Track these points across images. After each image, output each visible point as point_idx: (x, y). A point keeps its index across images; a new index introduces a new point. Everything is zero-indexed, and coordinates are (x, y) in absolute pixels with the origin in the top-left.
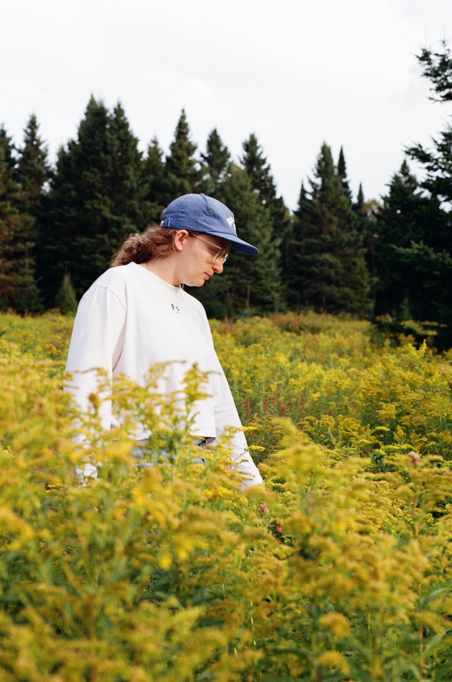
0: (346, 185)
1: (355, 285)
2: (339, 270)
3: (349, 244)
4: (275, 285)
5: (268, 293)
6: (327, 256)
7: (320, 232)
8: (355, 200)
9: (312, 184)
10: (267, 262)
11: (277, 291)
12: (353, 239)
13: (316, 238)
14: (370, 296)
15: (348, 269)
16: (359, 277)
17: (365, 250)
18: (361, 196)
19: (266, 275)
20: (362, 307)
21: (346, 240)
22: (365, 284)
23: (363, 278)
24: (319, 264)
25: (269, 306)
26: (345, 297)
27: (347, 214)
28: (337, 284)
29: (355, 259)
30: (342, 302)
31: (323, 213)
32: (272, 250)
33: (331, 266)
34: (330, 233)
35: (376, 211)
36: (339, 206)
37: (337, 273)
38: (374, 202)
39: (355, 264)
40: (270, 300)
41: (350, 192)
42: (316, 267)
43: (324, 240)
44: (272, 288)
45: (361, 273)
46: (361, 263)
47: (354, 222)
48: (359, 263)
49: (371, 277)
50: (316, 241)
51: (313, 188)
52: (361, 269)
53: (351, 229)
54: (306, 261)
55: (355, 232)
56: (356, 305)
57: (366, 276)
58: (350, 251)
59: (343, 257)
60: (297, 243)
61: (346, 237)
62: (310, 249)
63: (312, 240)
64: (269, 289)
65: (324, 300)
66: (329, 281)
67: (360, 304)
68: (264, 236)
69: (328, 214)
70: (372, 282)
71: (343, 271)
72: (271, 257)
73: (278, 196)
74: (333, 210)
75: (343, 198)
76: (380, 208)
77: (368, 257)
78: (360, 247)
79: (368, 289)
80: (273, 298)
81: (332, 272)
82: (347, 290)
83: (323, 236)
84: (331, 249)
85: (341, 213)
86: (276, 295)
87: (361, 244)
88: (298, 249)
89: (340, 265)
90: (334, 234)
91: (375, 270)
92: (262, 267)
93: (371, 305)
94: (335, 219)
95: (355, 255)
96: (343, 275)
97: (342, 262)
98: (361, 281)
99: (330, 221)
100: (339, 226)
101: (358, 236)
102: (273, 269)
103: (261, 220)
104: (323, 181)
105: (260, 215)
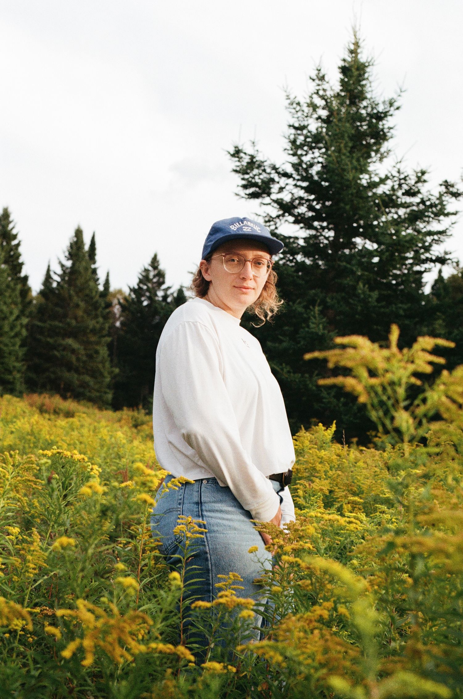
0: (94, 271)
1: (95, 374)
2: (80, 356)
3: (94, 331)
4: (17, 365)
5: (10, 372)
6: (70, 341)
7: (65, 316)
8: (101, 288)
9: (62, 266)
10: (12, 340)
11: (19, 371)
12: (98, 326)
13: (60, 321)
14: (109, 387)
15: (90, 357)
16: (100, 366)
17: (109, 339)
18: (107, 284)
19: (10, 354)
20: (100, 398)
21: (91, 327)
22: (106, 374)
23: (104, 367)
24: (61, 348)
25: (9, 386)
26: (84, 385)
27: (95, 300)
28: (77, 371)
29: (98, 348)
30: (81, 390)
31: (70, 297)
32: (18, 329)
33: (73, 351)
34: (76, 318)
35: (122, 301)
36: (87, 292)
37: (78, 359)
38: (120, 292)
39: (97, 352)
40: (11, 380)
41: (98, 279)
42: (58, 351)
43: (69, 324)
44: (14, 367)
45: (103, 362)
46: (104, 351)
47: (100, 309)
48: (101, 352)
49: (112, 367)
50: (61, 325)
51: (62, 270)
52: (103, 357)
53: (96, 317)
54: (48, 343)
55: (101, 320)
56: (95, 394)
57: (107, 365)
58: (93, 339)
59: (86, 343)
60: (39, 324)
61: (92, 323)
62: (54, 332)
63: (57, 323)
64: (12, 369)
65: (62, 386)
66: (70, 367)
67: (98, 394)
68: (11, 313)
69: (75, 299)
70: (112, 372)
71: (84, 358)
72: (16, 335)
73: (23, 274)
74: (80, 294)
75: (91, 283)
76: (125, 299)
77: (110, 346)
78: (104, 336)
79: (108, 380)
80: (14, 378)
81: (74, 359)
82: (87, 378)
83: (68, 320)
84: (74, 334)
85: (88, 298)
86: (18, 376)
87: (105, 332)
88: (41, 330)
89: (82, 352)
90: (79, 319)
91: (116, 361)
92: (6, 345)
93: (110, 396)
94: (82, 304)
95: (98, 343)
96: (84, 362)
97: (85, 349)
98: (102, 370)
99: (77, 306)
100: (85, 311)
101: (103, 324)
102: (17, 347)
103: (10, 296)
104: (73, 264)
105: (9, 291)
